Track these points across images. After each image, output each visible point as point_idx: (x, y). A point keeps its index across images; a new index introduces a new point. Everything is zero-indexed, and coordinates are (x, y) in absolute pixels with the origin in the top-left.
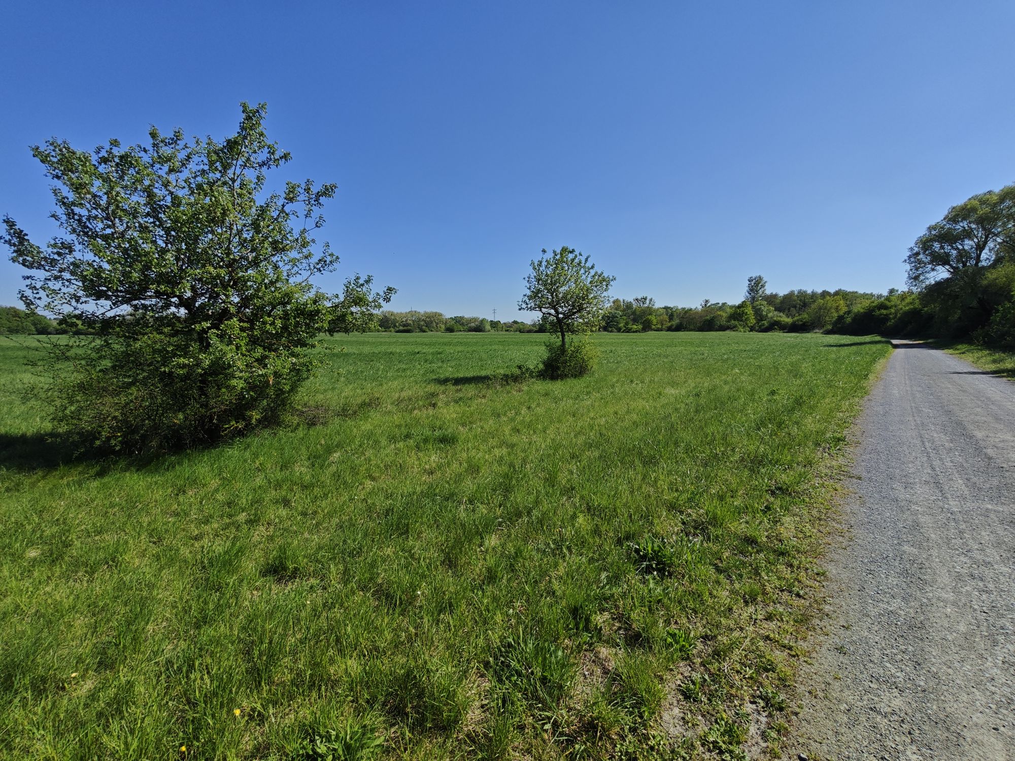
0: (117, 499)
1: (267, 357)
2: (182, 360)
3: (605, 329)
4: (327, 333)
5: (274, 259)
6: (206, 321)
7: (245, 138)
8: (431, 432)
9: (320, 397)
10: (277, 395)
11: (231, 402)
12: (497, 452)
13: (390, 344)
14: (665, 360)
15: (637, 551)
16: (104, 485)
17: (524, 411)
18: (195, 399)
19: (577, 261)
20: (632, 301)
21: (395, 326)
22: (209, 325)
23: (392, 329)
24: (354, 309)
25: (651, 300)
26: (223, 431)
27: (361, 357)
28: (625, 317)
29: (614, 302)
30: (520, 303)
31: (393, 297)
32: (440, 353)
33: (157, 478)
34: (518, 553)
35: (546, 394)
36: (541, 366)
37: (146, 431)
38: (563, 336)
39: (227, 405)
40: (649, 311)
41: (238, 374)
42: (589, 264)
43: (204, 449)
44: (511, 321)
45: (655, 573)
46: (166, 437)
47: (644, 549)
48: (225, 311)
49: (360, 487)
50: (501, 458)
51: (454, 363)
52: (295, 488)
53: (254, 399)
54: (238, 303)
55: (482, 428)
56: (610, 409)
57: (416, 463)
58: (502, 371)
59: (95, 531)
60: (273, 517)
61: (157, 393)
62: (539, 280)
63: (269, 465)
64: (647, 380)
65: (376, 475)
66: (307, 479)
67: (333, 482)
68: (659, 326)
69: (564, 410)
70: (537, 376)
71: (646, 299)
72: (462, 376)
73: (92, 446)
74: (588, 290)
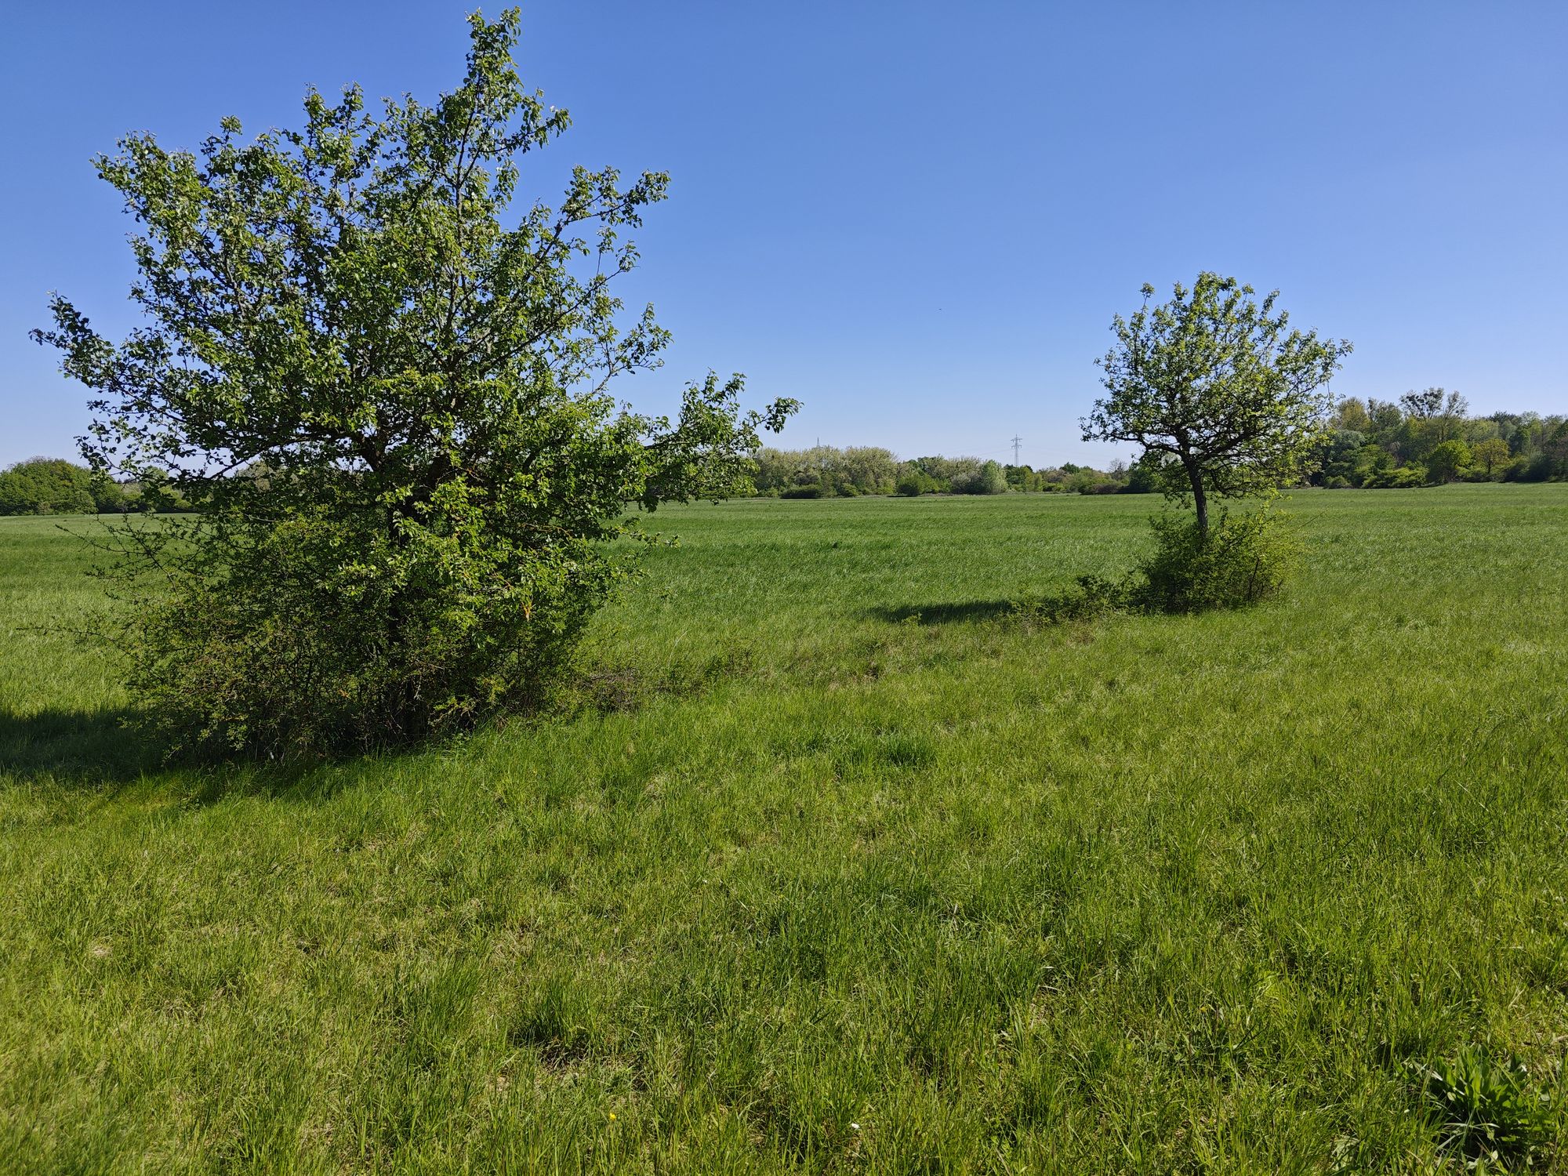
0: (239, 853)
1: (520, 560)
2: (355, 567)
3: (1317, 480)
4: (643, 504)
5: (537, 346)
6: (405, 484)
7: (479, 90)
8: (869, 736)
9: (623, 647)
10: (538, 642)
11: (449, 657)
12: (1032, 791)
13: (769, 525)
14: (1504, 563)
15: (1438, 1088)
16: (216, 824)
17: (1097, 690)
18: (380, 648)
19: (1239, 307)
20: (1397, 403)
21: (781, 483)
22: (409, 493)
23: (774, 490)
24: (700, 449)
25: (1454, 398)
26: (433, 718)
27: (708, 557)
28: (1374, 448)
29: (1342, 408)
30: (1087, 424)
31: (788, 421)
32: (887, 547)
33: (310, 813)
35: (1157, 651)
36: (1140, 579)
37: (291, 712)
38: (1201, 502)
39: (441, 663)
40: (1450, 427)
41: (464, 597)
42: (1273, 315)
43: (395, 754)
44: (1058, 464)
45: (1495, 1155)
46: (325, 727)
47: (1460, 1086)
48: (442, 461)
49: (713, 858)
50: (1044, 809)
51: (920, 571)
52: (577, 848)
53: (493, 650)
54: (465, 444)
55: (992, 729)
56: (1339, 695)
57: (838, 808)
58: (1037, 591)
59: (200, 917)
60: (532, 912)
61: (309, 633)
62: (1136, 363)
63: (523, 796)
64: (1447, 618)
65: (747, 831)
66: (601, 833)
67: (655, 842)
68: (1480, 468)
69: (1205, 693)
70: (1131, 604)
71: (1438, 396)
72: (940, 602)
73: (194, 740)
74: (1271, 383)
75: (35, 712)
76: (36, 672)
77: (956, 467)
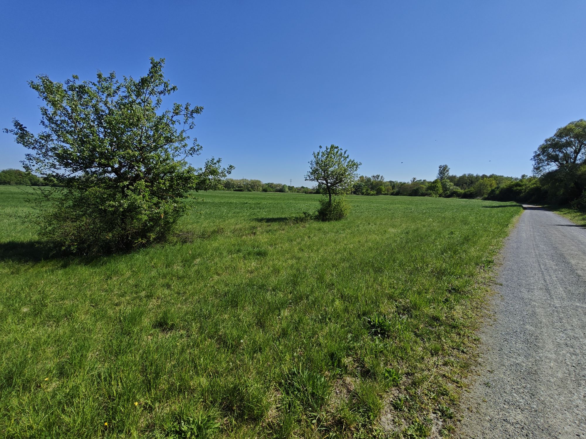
0: (73, 281)
1: (160, 203)
2: (112, 202)
3: (355, 193)
4: (195, 190)
5: (166, 147)
6: (126, 181)
7: (152, 77)
8: (252, 249)
9: (190, 226)
10: (165, 225)
11: (139, 228)
12: (290, 262)
13: (230, 197)
14: (390, 212)
15: (369, 322)
16: (66, 273)
17: (306, 239)
18: (119, 225)
19: (339, 153)
20: (371, 177)
21: (234, 187)
22: (127, 183)
23: (232, 189)
24: (210, 177)
25: (382, 177)
26: (134, 244)
27: (214, 204)
28: (366, 187)
29: (360, 177)
30: (306, 177)
31: (233, 171)
32: (259, 204)
33: (98, 270)
34: (300, 321)
35: (319, 230)
36: (317, 213)
37: (91, 242)
38: (330, 196)
39: (137, 229)
40: (381, 183)
41: (143, 212)
42: (346, 155)
43: (123, 254)
44: (300, 186)
45: (380, 335)
46: (102, 246)
47: (374, 321)
48: (138, 176)
49: (211, 279)
50: (292, 265)
51: (267, 210)
52: (174, 278)
53: (152, 227)
54: (145, 171)
55: (282, 247)
56: (356, 239)
57: (243, 266)
58: (294, 215)
59: (60, 299)
60: (160, 294)
61: (97, 221)
62: (317, 163)
63: (159, 265)
64: (378, 223)
65: (220, 272)
66: (181, 273)
67: (195, 276)
68: (386, 192)
69: (329, 239)
70: (315, 219)
71: (379, 176)
72: (271, 217)
73: (60, 250)
74: (345, 170)
75: (6, 242)
76: (7, 230)
77: (277, 185)
